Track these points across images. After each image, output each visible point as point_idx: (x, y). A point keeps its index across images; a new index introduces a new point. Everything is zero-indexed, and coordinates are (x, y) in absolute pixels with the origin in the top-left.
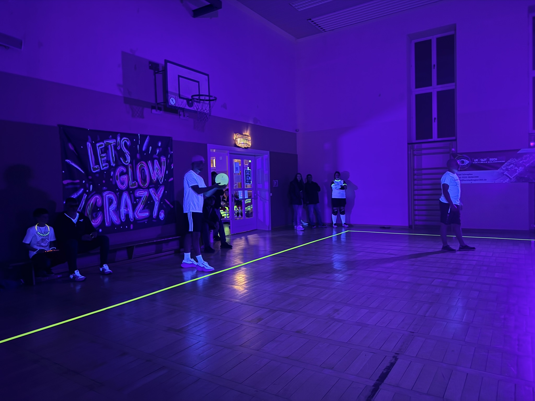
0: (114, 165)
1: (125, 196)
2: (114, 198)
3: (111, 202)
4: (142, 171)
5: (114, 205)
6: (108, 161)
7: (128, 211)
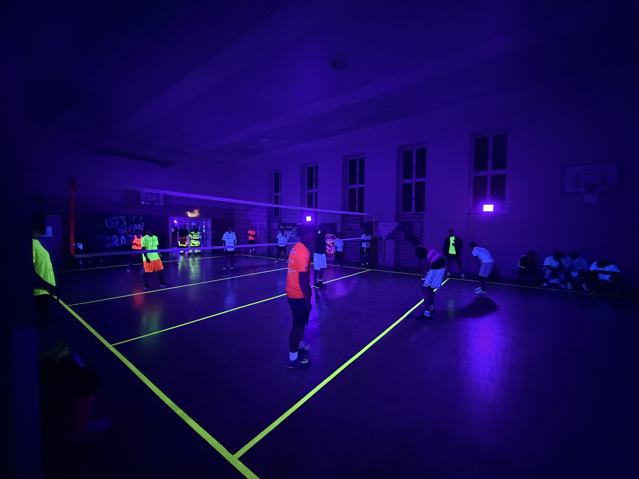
0: (117, 226)
1: (123, 237)
2: (117, 237)
3: (115, 239)
4: (132, 228)
5: (117, 240)
6: (115, 224)
7: (124, 242)
